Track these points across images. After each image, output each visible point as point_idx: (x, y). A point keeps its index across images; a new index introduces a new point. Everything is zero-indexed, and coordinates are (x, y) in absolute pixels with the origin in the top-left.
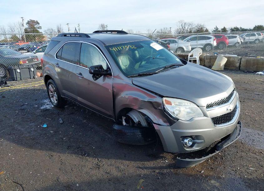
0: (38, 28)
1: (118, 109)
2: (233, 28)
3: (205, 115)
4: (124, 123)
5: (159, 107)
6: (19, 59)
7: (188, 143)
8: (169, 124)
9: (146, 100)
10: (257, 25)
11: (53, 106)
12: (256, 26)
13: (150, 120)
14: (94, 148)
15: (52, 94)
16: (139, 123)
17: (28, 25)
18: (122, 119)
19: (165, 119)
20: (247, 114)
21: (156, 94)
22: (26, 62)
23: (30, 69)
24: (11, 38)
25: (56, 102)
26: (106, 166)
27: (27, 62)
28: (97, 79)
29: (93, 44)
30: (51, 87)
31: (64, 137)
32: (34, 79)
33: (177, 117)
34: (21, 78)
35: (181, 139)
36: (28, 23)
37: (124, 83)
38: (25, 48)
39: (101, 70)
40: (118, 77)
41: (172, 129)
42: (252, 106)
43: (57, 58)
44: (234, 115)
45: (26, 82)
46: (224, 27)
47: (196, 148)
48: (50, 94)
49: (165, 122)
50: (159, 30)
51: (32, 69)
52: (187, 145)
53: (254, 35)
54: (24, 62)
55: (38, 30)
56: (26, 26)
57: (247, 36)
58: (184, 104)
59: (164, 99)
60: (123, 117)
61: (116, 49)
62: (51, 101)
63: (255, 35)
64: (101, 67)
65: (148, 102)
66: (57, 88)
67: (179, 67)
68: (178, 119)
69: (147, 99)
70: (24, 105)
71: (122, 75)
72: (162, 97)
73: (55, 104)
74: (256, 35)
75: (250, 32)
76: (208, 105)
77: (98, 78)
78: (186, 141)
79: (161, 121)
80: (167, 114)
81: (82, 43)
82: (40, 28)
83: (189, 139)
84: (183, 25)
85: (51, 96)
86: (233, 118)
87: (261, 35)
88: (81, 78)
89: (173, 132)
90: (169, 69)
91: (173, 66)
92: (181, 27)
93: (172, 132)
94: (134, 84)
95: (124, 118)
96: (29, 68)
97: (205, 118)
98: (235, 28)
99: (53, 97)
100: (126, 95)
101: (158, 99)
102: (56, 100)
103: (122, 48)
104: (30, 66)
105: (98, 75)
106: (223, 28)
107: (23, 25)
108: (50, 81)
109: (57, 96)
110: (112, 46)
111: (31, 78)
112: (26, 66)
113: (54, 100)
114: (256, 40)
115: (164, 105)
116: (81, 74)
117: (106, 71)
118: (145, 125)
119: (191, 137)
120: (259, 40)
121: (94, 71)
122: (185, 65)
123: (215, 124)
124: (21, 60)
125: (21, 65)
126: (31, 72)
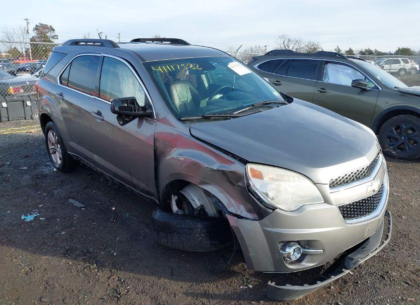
0: (53, 37)
1: (164, 181)
2: (363, 51)
3: (327, 201)
4: (175, 208)
5: (238, 181)
6: (7, 85)
7: (292, 253)
8: (256, 216)
9: (215, 168)
10: (401, 48)
11: (55, 170)
12: (399, 49)
13: (221, 206)
14: (115, 254)
15: (53, 147)
16: (202, 208)
17: (35, 31)
18: (171, 199)
19: (250, 206)
20: (394, 194)
21: (234, 156)
22: (19, 91)
23: (25, 103)
24: (9, 52)
25: (59, 162)
26: (133, 295)
27: (22, 91)
28: (125, 122)
29: (122, 58)
30: (52, 136)
31: (62, 230)
32: (31, 121)
33: (273, 203)
34: (8, 118)
35: (280, 246)
36: (37, 28)
37: (176, 133)
38: (27, 69)
39: (132, 106)
40: (164, 121)
41: (262, 226)
42: (403, 180)
43: (61, 83)
44: (380, 199)
45: (17, 125)
46: (350, 49)
47: (307, 265)
48: (51, 147)
49: (249, 211)
50: (247, 49)
51: (29, 103)
52: (290, 258)
53: (398, 62)
54: (16, 90)
55: (53, 40)
56: (33, 34)
57: (386, 63)
58: (287, 178)
59: (249, 166)
60: (173, 195)
61: (163, 69)
62: (52, 161)
63: (400, 63)
64: (133, 101)
65: (218, 170)
66: (61, 138)
67: (278, 106)
68: (274, 209)
69: (216, 165)
70: (4, 165)
71: (172, 119)
72: (245, 162)
73: (57, 166)
74: (402, 62)
75: (392, 57)
76: (332, 181)
77: (127, 122)
78: (290, 250)
79: (242, 211)
80: (253, 197)
81: (104, 57)
82: (55, 37)
83: (294, 248)
84: (286, 42)
85: (51, 151)
86: (377, 206)
87: (408, 63)
88: (100, 121)
89: (265, 232)
90: (261, 110)
91: (267, 105)
92: (282, 45)
93: (262, 231)
94: (193, 136)
95: (174, 199)
96: (23, 101)
97: (327, 206)
98: (366, 51)
99: (55, 153)
100: (180, 155)
101: (237, 167)
102: (60, 159)
103: (176, 67)
104: (24, 98)
105: (127, 116)
106: (348, 50)
107: (27, 31)
108: (49, 124)
109: (60, 151)
110: (157, 64)
111: (27, 118)
112: (18, 97)
113: (57, 158)
114: (401, 70)
115: (248, 180)
116: (99, 113)
117: (144, 108)
118: (213, 213)
119: (298, 242)
120: (405, 69)
121: (119, 108)
122: (290, 103)
123: (344, 217)
124: (11, 88)
125: (9, 95)
126: (26, 108)
